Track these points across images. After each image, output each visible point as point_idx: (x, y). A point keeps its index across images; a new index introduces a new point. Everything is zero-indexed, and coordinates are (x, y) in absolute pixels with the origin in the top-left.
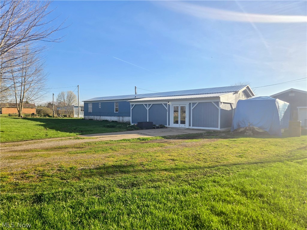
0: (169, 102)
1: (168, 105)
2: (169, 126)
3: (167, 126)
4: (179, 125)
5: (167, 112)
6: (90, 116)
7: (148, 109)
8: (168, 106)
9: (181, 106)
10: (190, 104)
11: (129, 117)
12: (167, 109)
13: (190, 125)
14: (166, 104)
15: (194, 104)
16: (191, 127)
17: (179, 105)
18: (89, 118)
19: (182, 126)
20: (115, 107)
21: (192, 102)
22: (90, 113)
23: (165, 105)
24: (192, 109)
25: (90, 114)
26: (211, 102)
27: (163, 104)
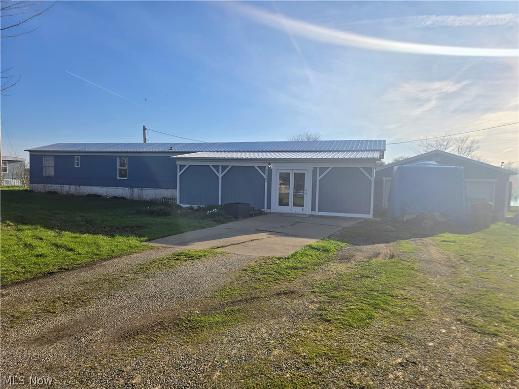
0: (270, 164)
1: (267, 168)
2: (268, 211)
3: (265, 210)
4: (290, 209)
5: (266, 184)
6: (50, 185)
7: (220, 176)
8: (267, 172)
9: (295, 173)
10: (315, 169)
11: (174, 191)
12: (265, 176)
13: (313, 209)
14: (263, 168)
15: (323, 170)
16: (317, 213)
17: (292, 170)
18: (47, 190)
19: (298, 210)
20: (118, 168)
21: (318, 166)
22: (48, 177)
23: (260, 169)
24: (318, 178)
25: (48, 180)
26: (358, 168)
27: (256, 167)
